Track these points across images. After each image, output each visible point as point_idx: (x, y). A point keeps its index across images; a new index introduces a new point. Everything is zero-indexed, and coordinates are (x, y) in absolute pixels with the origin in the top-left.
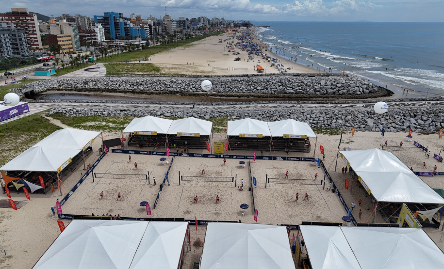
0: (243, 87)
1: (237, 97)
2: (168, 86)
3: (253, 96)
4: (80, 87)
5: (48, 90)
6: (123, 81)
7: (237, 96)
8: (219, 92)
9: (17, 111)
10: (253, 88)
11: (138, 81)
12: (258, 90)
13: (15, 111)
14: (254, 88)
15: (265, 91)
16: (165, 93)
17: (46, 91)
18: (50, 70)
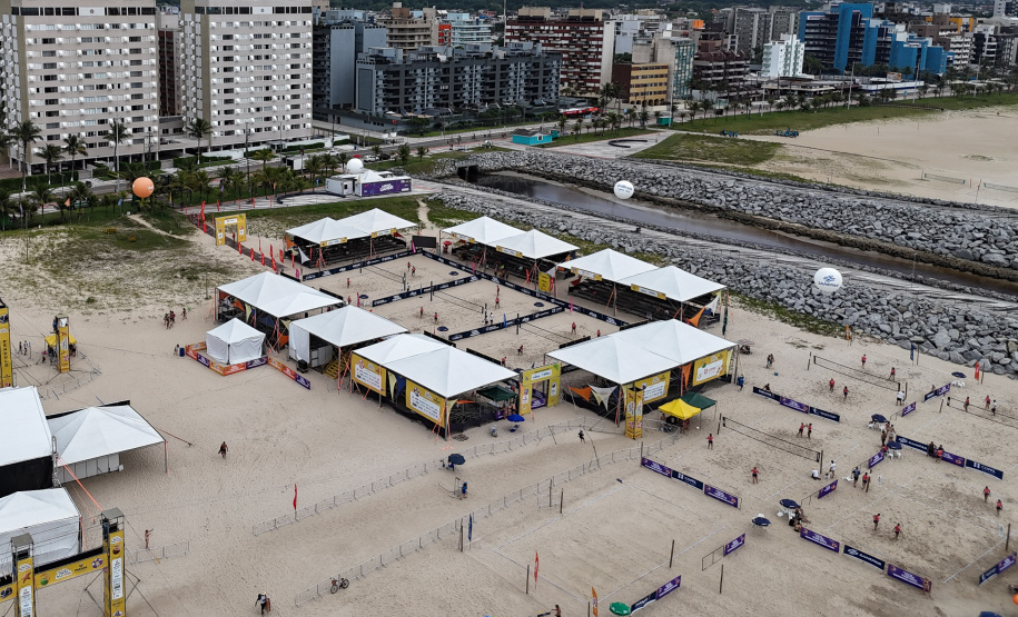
0: (878, 225)
1: (836, 244)
2: (709, 195)
3: (881, 250)
4: (556, 171)
5: (506, 169)
6: (632, 172)
7: (840, 242)
8: (808, 226)
9: (392, 187)
10: (899, 231)
11: (658, 175)
12: (910, 238)
13: (390, 187)
14: (902, 233)
15: (930, 245)
16: (689, 208)
17: (500, 170)
18: (538, 135)
